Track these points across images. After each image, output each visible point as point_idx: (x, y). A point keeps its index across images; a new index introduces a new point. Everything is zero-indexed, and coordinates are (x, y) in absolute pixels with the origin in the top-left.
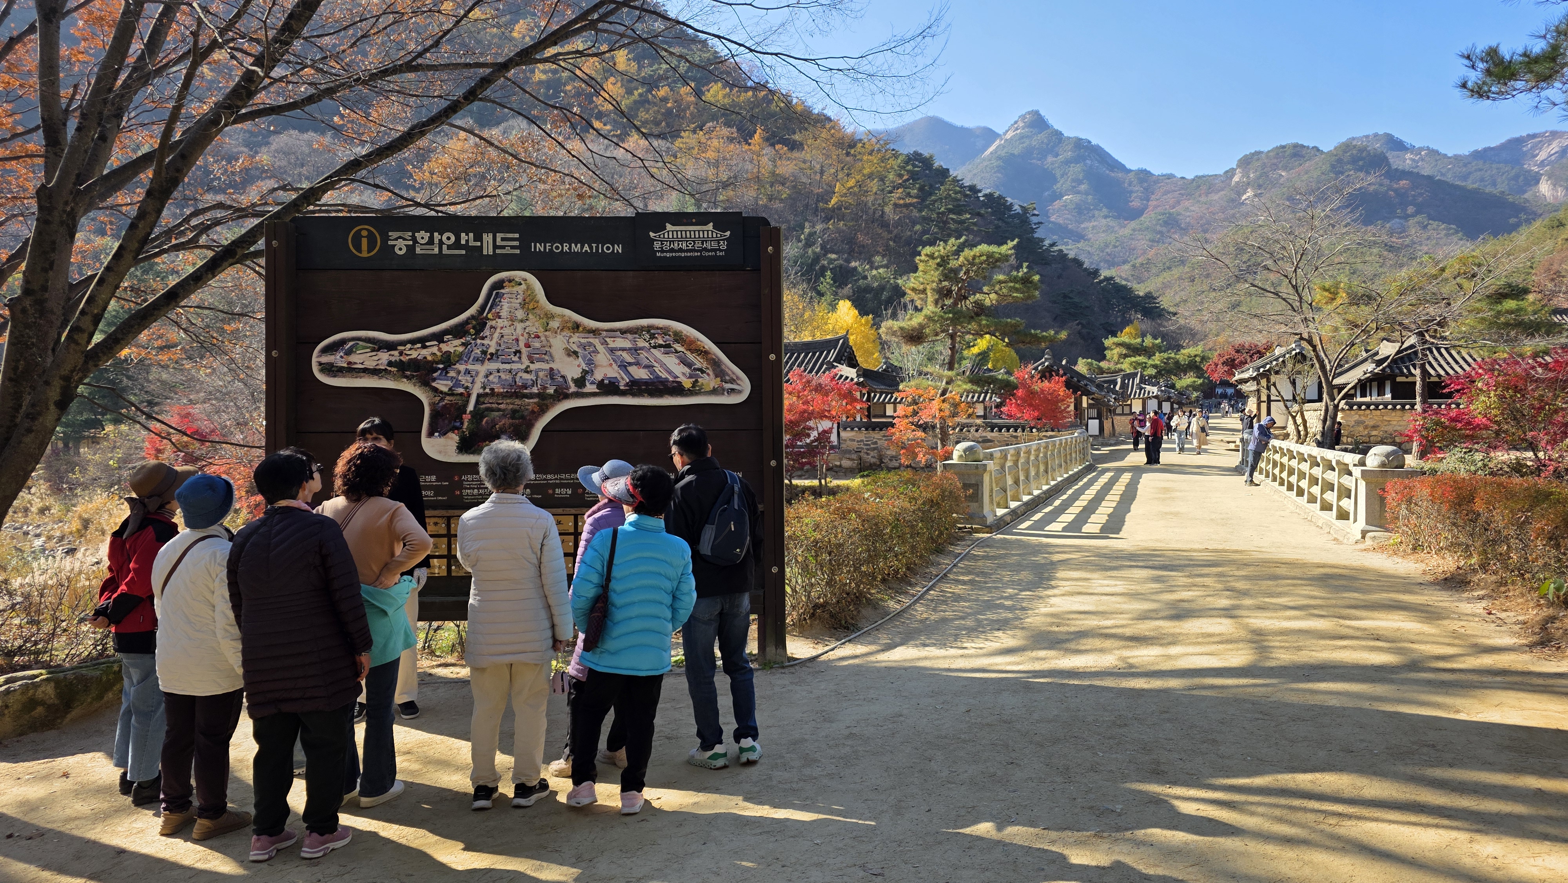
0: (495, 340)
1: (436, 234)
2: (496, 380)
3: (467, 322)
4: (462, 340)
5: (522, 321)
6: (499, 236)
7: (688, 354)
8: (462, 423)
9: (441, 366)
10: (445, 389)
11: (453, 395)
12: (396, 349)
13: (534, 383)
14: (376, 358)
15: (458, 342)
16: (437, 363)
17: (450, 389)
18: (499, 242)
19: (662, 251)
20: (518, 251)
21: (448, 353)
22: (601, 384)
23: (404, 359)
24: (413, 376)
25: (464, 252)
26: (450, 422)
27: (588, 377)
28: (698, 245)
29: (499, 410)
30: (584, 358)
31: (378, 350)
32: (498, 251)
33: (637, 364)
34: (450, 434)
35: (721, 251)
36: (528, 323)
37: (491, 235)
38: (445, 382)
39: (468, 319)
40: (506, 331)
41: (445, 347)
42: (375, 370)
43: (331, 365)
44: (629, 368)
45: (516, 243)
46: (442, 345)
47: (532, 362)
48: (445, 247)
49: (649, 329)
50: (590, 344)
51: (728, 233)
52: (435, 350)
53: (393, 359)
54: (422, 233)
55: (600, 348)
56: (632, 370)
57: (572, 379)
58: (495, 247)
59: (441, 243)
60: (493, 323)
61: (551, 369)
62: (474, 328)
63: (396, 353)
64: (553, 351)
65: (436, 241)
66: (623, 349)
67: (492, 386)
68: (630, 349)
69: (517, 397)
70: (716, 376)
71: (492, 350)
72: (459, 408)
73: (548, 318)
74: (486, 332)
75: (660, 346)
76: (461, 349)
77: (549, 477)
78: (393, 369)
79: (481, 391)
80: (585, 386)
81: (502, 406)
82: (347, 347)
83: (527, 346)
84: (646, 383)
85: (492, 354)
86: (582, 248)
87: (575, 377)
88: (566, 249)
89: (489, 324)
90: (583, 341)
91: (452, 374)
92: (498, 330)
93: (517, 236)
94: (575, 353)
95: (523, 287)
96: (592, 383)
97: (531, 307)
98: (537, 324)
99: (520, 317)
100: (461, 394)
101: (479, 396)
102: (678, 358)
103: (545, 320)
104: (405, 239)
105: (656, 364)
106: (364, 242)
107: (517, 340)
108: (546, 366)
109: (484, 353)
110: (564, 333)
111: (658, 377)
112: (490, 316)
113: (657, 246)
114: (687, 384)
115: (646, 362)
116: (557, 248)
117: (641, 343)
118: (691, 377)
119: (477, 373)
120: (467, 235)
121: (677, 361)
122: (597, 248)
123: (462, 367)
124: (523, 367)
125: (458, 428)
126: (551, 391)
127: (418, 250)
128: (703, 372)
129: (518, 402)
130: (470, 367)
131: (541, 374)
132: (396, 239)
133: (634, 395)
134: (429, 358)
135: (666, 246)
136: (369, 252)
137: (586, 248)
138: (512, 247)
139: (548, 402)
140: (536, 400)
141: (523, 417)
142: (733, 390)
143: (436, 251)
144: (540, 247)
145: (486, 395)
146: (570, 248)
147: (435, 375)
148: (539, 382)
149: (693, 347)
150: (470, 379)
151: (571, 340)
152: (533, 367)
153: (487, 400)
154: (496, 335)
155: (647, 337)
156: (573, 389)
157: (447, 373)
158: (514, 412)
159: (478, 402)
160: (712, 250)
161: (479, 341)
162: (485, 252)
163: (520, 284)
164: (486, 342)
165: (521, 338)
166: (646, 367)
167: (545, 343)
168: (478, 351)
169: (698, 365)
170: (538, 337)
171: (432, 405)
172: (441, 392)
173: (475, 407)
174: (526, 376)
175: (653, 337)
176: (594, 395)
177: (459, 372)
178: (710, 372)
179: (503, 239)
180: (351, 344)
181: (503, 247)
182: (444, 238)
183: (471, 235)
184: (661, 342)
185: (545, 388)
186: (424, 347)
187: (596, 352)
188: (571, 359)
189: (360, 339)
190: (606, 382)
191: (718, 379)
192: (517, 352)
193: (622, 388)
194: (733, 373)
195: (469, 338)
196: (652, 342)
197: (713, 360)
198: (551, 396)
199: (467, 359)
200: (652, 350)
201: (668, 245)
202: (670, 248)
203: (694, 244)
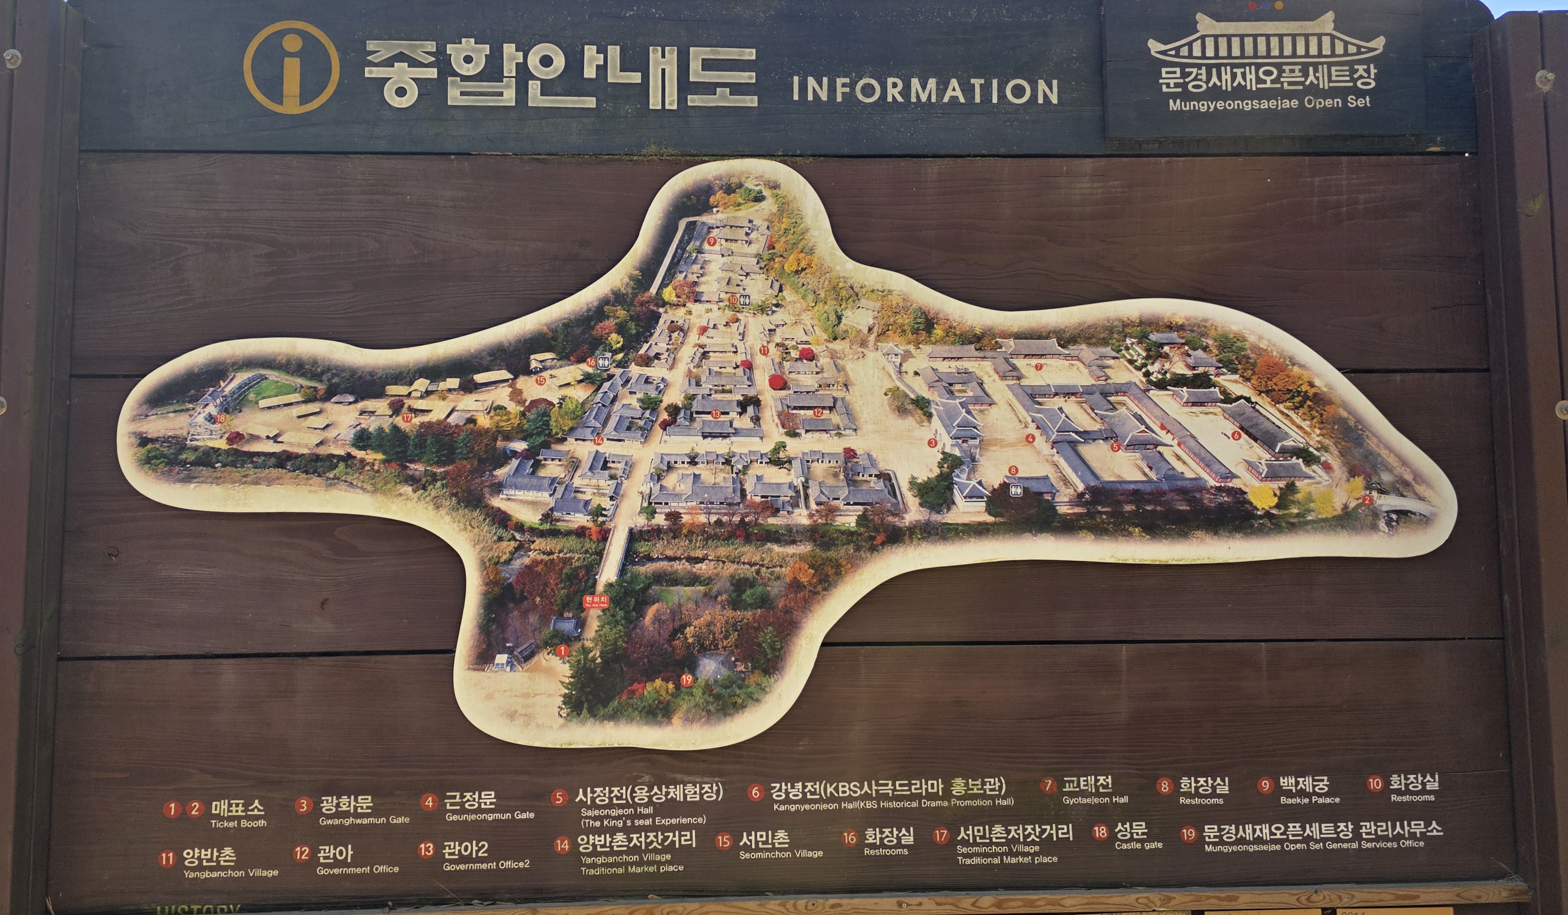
0: (682, 367)
1: (509, 49)
2: (685, 487)
3: (598, 312)
4: (585, 368)
5: (762, 309)
6: (697, 55)
7: (1265, 405)
8: (581, 624)
9: (520, 446)
10: (531, 517)
11: (554, 533)
12: (380, 394)
13: (799, 496)
14: (318, 422)
15: (572, 372)
16: (508, 438)
17: (547, 517)
18: (697, 74)
19: (1186, 96)
20: (752, 101)
21: (542, 407)
22: (998, 499)
23: (409, 424)
24: (434, 478)
25: (590, 102)
26: (544, 620)
27: (961, 477)
28: (1291, 77)
29: (693, 580)
30: (947, 420)
31: (328, 396)
32: (694, 100)
33: (1111, 436)
34: (547, 659)
35: (1360, 94)
36: (780, 316)
37: (672, 54)
38: (531, 495)
39: (605, 302)
40: (717, 340)
41: (530, 388)
42: (316, 458)
43: (178, 444)
44: (1086, 450)
45: (748, 77)
46: (523, 382)
47: (793, 434)
48: (534, 87)
49: (1145, 327)
50: (966, 377)
51: (1379, 43)
52: (501, 396)
53: (372, 424)
54: (468, 44)
55: (997, 388)
56: (1094, 452)
57: (913, 483)
58: (685, 86)
59: (524, 74)
60: (679, 315)
61: (850, 454)
62: (621, 329)
63: (381, 406)
64: (855, 398)
65: (509, 69)
66: (1068, 393)
67: (675, 506)
68: (1088, 391)
69: (748, 539)
70: (1353, 472)
71: (674, 396)
72: (572, 577)
73: (840, 300)
74: (659, 342)
75: (1179, 381)
76: (580, 394)
77: (845, 789)
78: (372, 456)
79: (641, 522)
80: (950, 503)
81: (702, 568)
82: (229, 387)
83: (778, 383)
84: (1137, 495)
85: (674, 410)
86: (942, 89)
87: (922, 478)
88: (894, 93)
89: (667, 317)
90: (944, 367)
91: (553, 469)
92: (693, 337)
93: (750, 54)
94: (922, 404)
95: (769, 206)
96: (973, 496)
97: (790, 265)
98: (806, 318)
99: (757, 298)
100: (581, 532)
101: (634, 536)
102: (1233, 416)
103: (830, 307)
104: (414, 63)
105: (1166, 438)
106: (292, 69)
107: (748, 366)
108: (833, 445)
109: (650, 405)
110: (887, 346)
111: (1172, 476)
112: (669, 294)
113: (1169, 79)
114: (1263, 495)
115: (1133, 430)
116: (868, 90)
117: (1122, 373)
118: (1272, 475)
119: (630, 466)
120: (602, 50)
121: (1230, 427)
122: (986, 89)
123: (584, 450)
124: (767, 447)
125: (568, 640)
126: (848, 520)
127: (454, 96)
128: (1309, 458)
129: (749, 552)
130: (608, 448)
131: (819, 469)
132: (389, 63)
133: (1099, 530)
134: (484, 421)
135: (1199, 81)
136: (305, 98)
137: (954, 90)
138: (737, 89)
139: (840, 553)
140: (804, 548)
141: (764, 601)
142: (1403, 514)
143: (509, 97)
144: (816, 88)
145: (656, 533)
146: (906, 92)
147: (501, 473)
148: (813, 492)
149: (1278, 383)
150: (608, 486)
151: (910, 366)
152: (795, 447)
153: (658, 548)
154: (687, 352)
155: (1138, 352)
156: (915, 512)
157: (537, 465)
158: (740, 585)
159: (630, 556)
160: (1333, 93)
161: (635, 370)
162: (655, 103)
163: (759, 198)
164: (656, 372)
165: (760, 360)
166: (1136, 445)
167: (829, 374)
168: (633, 401)
169: (1295, 439)
170: (808, 356)
171: (492, 567)
172: (520, 527)
173: (622, 571)
174: (775, 475)
175: (1155, 353)
176: (978, 530)
177: (574, 465)
178: (1331, 458)
179: (708, 65)
180: (242, 377)
181: (710, 88)
182: (533, 61)
183: (614, 51)
184: (1180, 368)
185: (832, 511)
186: (469, 387)
187: (985, 400)
188: (910, 422)
189: (268, 363)
190: (1016, 491)
191: (1359, 481)
192: (749, 403)
193: (1063, 509)
194: (1404, 463)
195: (604, 361)
196: (1154, 368)
197: (1342, 421)
198: (850, 535)
199: (598, 425)
200: (1154, 393)
201: (1204, 77)
202: (1210, 85)
203: (1280, 75)
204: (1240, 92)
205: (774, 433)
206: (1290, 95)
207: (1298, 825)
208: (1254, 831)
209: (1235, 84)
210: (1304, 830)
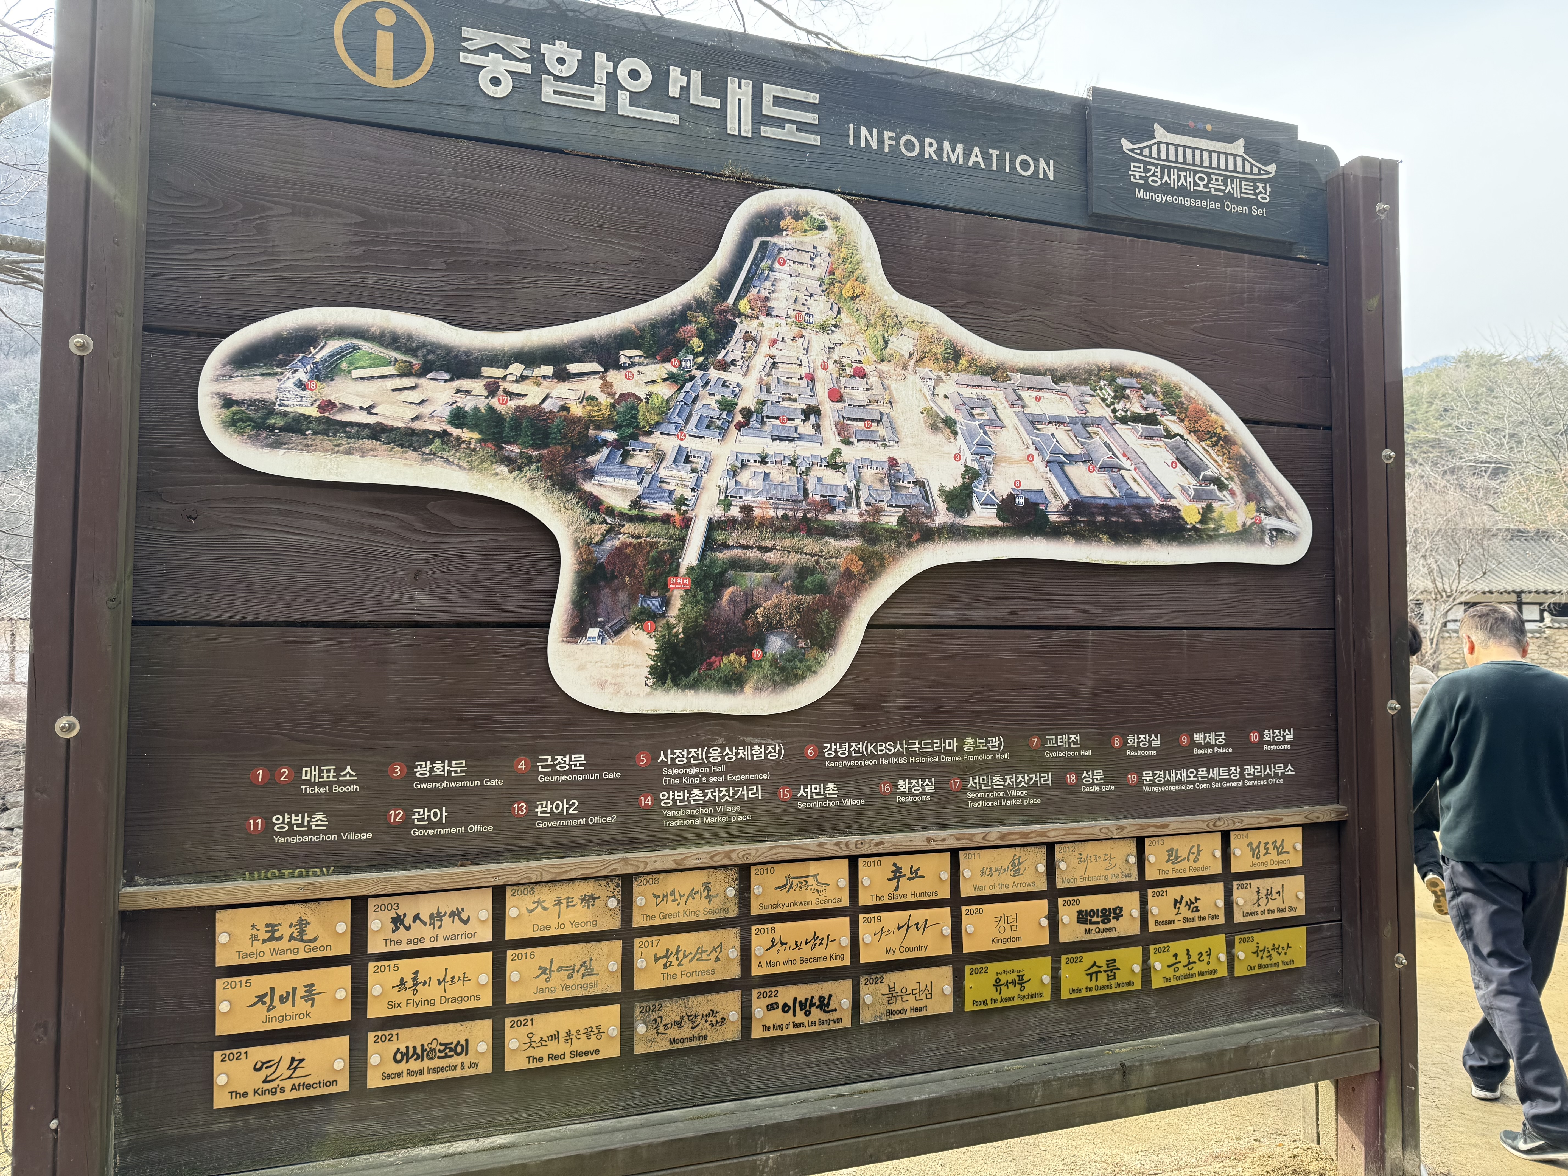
0: (756, 372)
1: (600, 57)
2: (757, 484)
3: (682, 317)
4: (670, 367)
5: (823, 328)
6: (770, 91)
7: (1194, 441)
8: (666, 602)
9: (610, 436)
10: (621, 503)
11: (642, 519)
12: (476, 375)
13: (852, 496)
14: (414, 396)
15: (658, 370)
16: (599, 427)
17: (635, 504)
19: (1147, 188)
20: (815, 140)
21: (630, 401)
22: (1006, 507)
23: (505, 407)
24: (529, 460)
25: (675, 119)
26: (633, 598)
27: (978, 487)
28: (1216, 184)
29: (763, 567)
30: (969, 438)
31: (423, 372)
32: (767, 131)
33: (1087, 460)
34: (633, 633)
35: (1260, 205)
36: (838, 336)
37: (747, 87)
38: (620, 483)
39: (688, 307)
40: (785, 352)
41: (620, 382)
42: (412, 432)
43: (266, 408)
44: (1071, 470)
45: (812, 118)
46: (612, 375)
47: (847, 442)
48: (623, 97)
49: (1114, 372)
50: (984, 402)
52: (593, 386)
53: (468, 404)
54: (561, 47)
55: (1008, 414)
56: (1076, 472)
57: (941, 490)
58: (759, 119)
59: (613, 84)
60: (752, 326)
61: (893, 462)
62: (702, 334)
63: (477, 386)
64: (897, 413)
65: (600, 76)
66: (1059, 422)
67: (748, 500)
68: (1073, 421)
69: (810, 533)
71: (747, 401)
72: (658, 560)
73: (887, 327)
74: (734, 349)
75: (1136, 418)
76: (665, 391)
77: (883, 747)
78: (466, 434)
79: (719, 513)
80: (969, 509)
81: (772, 557)
82: (320, 354)
83: (836, 396)
84: (1105, 509)
85: (747, 413)
86: (967, 155)
87: (949, 487)
88: (930, 151)
89: (742, 326)
90: (967, 392)
91: (640, 460)
92: (764, 348)
93: (813, 98)
94: (949, 423)
96: (986, 504)
97: (847, 292)
98: (859, 339)
99: (819, 318)
100: (666, 519)
101: (713, 526)
102: (1173, 449)
103: (879, 332)
104: (508, 56)
105: (1126, 464)
106: (385, 43)
107: (811, 379)
108: (881, 454)
109: (727, 406)
110: (924, 371)
111: (1130, 495)
112: (743, 305)
113: (1136, 172)
114: (1191, 514)
115: (1102, 456)
116: (909, 146)
117: (1097, 409)
118: (1197, 498)
119: (709, 462)
120: (685, 73)
121: (1170, 458)
122: (1000, 159)
123: (668, 444)
124: (826, 452)
125: (654, 616)
126: (891, 519)
127: (547, 93)
128: (1222, 486)
129: (811, 545)
130: (690, 444)
131: (868, 474)
132: (484, 51)
133: (1079, 536)
134: (577, 410)
135: (1155, 178)
136: (398, 74)
138: (803, 127)
139: (884, 547)
140: (855, 543)
141: (822, 588)
142: (1280, 531)
143: (600, 102)
144: (868, 137)
145: (731, 523)
146: (939, 151)
147: (593, 460)
148: (864, 494)
149: (1202, 425)
150: (690, 479)
151: (941, 390)
152: (849, 454)
153: (734, 537)
154: (759, 361)
155: (1108, 393)
156: (943, 516)
157: (626, 455)
158: (802, 572)
159: (709, 543)
160: (1243, 201)
161: (714, 374)
162: (732, 128)
163: (822, 228)
164: (733, 376)
165: (820, 374)
166: (1106, 468)
167: (878, 391)
168: (712, 402)
169: (1212, 470)
170: (861, 374)
171: (585, 546)
172: (610, 511)
173: (702, 556)
174: (831, 477)
175: (1120, 394)
176: (990, 533)
177: (660, 457)
178: (1236, 486)
179: (778, 101)
180: (333, 345)
181: (780, 123)
182: (622, 73)
183: (696, 76)
184: (1137, 408)
185: (877, 512)
186: (562, 376)
187: (997, 423)
188: (940, 438)
189: (361, 334)
190: (1019, 501)
191: (1252, 505)
192: (812, 411)
193: (1053, 518)
194: (1280, 493)
195: (687, 362)
196: (1119, 406)
197: (1242, 458)
198: (892, 533)
199: (681, 422)
200: (1119, 427)
201: (1159, 174)
202: (1163, 181)
203: (1209, 183)
204: (1182, 191)
205: (833, 441)
206: (1216, 199)
207: (1205, 769)
208: (1176, 774)
209: (1180, 184)
210: (1209, 774)
